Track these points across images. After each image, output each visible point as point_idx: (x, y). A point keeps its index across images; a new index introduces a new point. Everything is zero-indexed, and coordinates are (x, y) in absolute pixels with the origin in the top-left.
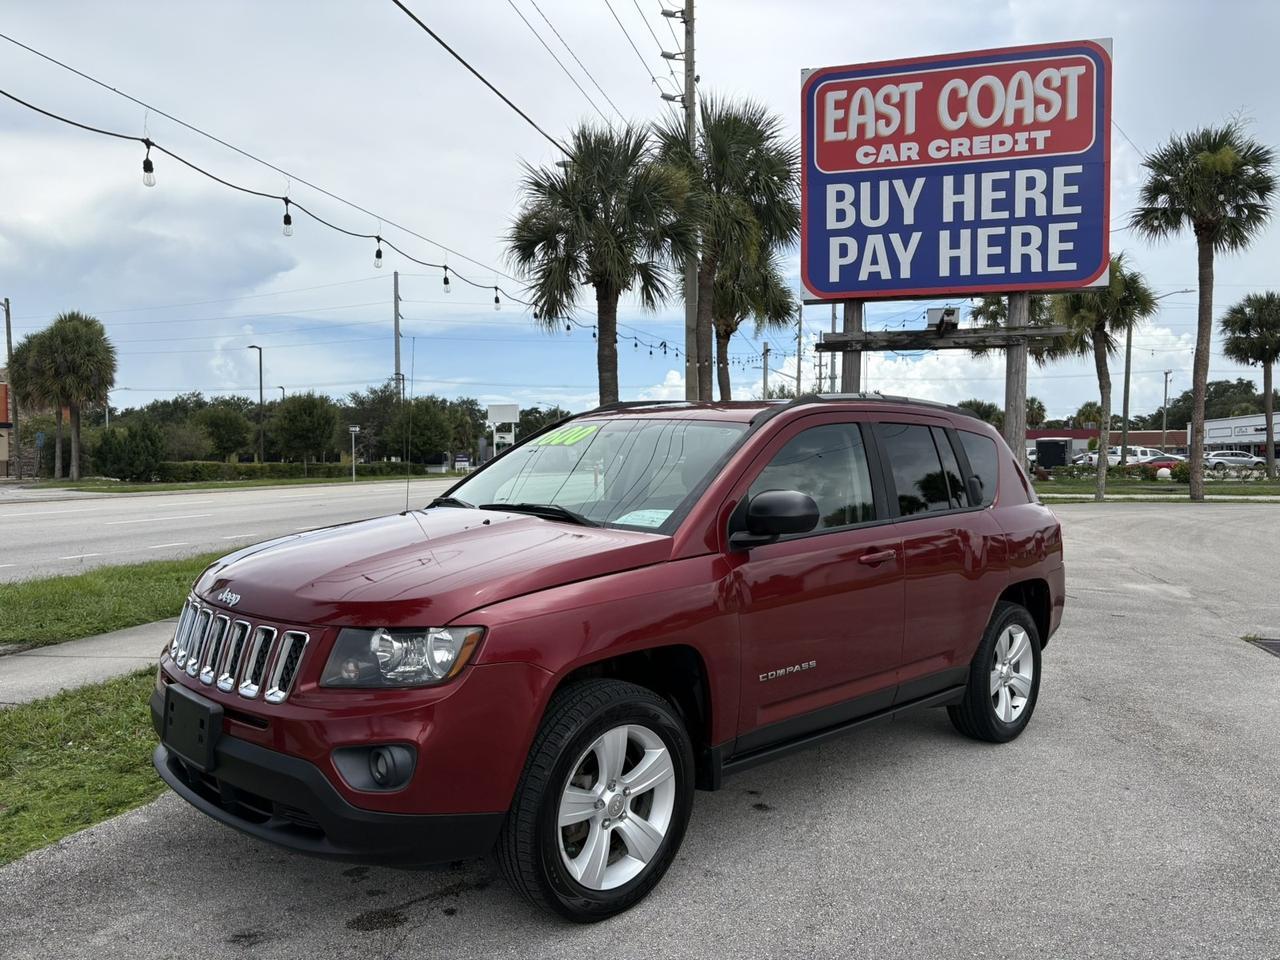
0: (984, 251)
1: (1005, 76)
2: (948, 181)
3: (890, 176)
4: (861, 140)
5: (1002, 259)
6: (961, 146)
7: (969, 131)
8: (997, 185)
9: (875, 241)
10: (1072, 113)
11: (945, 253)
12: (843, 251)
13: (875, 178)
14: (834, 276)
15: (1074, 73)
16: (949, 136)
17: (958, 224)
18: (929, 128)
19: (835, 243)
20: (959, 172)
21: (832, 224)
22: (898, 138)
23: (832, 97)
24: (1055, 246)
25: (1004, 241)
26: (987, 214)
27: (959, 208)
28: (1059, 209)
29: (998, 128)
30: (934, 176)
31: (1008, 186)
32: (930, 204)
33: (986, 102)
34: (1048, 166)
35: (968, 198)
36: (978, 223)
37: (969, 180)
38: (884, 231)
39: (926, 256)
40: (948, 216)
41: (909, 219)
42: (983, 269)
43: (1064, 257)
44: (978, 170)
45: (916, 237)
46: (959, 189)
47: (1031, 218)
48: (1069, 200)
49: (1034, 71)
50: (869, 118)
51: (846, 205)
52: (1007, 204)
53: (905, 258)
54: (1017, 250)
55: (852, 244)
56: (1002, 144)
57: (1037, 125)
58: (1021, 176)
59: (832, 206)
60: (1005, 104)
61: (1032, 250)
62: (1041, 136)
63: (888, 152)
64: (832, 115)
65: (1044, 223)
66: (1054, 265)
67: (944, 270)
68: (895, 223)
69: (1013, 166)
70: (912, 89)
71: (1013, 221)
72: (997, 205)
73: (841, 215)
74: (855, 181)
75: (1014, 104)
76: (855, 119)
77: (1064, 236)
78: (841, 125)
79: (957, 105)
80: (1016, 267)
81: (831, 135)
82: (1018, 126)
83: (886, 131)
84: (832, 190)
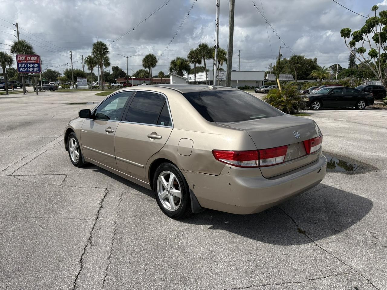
0: (32, 70)
1: (32, 57)
2: (28, 64)
3: (24, 63)
4: (21, 60)
5: (33, 70)
6: (29, 62)
7: (30, 61)
8: (32, 65)
9: (23, 68)
10: (37, 60)
11: (29, 70)
12: (21, 69)
13: (23, 63)
14: (20, 71)
15: (37, 57)
16: (28, 61)
17: (30, 68)
18: (26, 60)
19: (20, 68)
20: (29, 64)
21: (20, 67)
22: (24, 60)
23: (18, 57)
24: (37, 70)
25: (33, 69)
26: (32, 67)
27: (29, 66)
28: (37, 67)
29: (32, 61)
30: (27, 64)
31: (33, 65)
32: (27, 66)
33: (31, 59)
34: (36, 64)
35: (30, 65)
36: (31, 68)
37: (30, 64)
38: (24, 68)
39: (27, 70)
40: (29, 67)
41: (26, 67)
42: (32, 71)
43: (38, 70)
44: (31, 64)
45: (26, 68)
46: (29, 65)
47: (35, 67)
48: (38, 66)
49: (34, 57)
50: (22, 59)
51: (21, 65)
52: (33, 66)
53: (26, 70)
54: (34, 70)
55: (21, 68)
56: (32, 62)
57: (34, 61)
58: (34, 64)
59: (20, 65)
60: (32, 59)
61: (35, 70)
62: (35, 61)
63: (23, 61)
64: (19, 58)
65: (36, 68)
66: (37, 71)
67: (29, 71)
68: (25, 67)
69: (33, 64)
70: (25, 57)
71: (34, 68)
72: (32, 66)
73: (20, 66)
74: (21, 63)
75: (33, 59)
76: (21, 59)
77: (38, 69)
78: (19, 59)
79: (28, 59)
80: (34, 71)
81: (19, 60)
82: (33, 61)
83: (23, 60)
84: (19, 64)
